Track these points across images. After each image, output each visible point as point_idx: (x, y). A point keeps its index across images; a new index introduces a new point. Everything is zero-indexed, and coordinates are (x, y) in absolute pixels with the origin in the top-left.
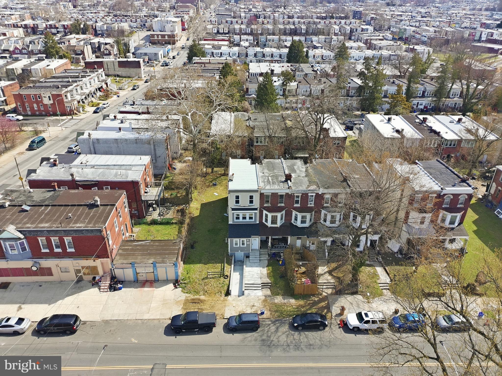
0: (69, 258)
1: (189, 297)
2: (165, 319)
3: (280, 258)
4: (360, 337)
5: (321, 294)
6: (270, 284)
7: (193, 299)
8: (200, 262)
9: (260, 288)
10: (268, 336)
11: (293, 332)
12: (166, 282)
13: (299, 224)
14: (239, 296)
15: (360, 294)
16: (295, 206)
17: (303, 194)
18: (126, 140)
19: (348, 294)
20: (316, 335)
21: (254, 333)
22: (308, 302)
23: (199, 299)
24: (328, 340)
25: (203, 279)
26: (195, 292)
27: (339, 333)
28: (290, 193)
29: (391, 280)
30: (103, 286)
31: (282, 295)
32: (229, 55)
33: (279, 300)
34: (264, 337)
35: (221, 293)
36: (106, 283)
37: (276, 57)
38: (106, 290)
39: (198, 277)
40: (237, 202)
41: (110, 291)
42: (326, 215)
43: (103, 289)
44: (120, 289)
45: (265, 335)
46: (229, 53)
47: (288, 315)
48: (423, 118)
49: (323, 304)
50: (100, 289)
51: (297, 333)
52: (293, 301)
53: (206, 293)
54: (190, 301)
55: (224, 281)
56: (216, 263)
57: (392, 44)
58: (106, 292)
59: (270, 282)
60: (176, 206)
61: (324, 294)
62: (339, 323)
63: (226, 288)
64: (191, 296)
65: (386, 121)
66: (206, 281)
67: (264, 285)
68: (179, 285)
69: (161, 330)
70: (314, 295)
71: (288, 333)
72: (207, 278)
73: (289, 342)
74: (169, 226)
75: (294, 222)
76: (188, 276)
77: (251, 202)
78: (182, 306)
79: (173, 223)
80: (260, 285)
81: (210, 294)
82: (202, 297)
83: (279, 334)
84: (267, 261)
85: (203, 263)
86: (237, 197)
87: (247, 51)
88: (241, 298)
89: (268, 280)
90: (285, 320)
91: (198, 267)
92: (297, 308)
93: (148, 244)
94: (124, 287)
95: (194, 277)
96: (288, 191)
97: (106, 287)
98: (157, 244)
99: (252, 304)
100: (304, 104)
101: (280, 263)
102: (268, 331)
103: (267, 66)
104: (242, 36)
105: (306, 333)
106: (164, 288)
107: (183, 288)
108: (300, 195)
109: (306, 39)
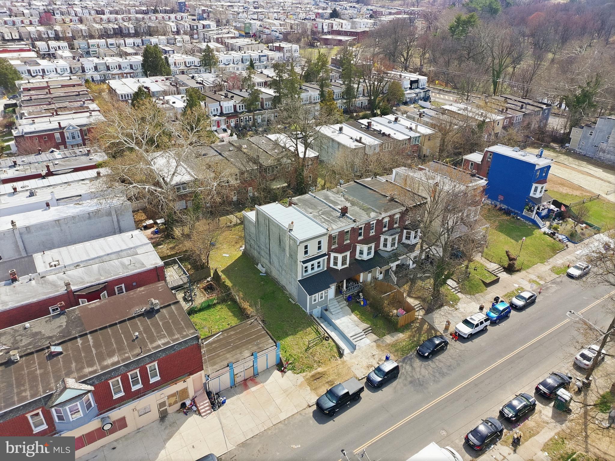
0: (153, 391)
1: (306, 375)
2: (305, 409)
3: (360, 298)
4: (477, 341)
5: (418, 319)
6: (370, 328)
7: (313, 376)
8: (287, 335)
9: (364, 336)
10: (411, 377)
11: (426, 363)
12: (268, 371)
13: (365, 257)
14: (352, 352)
15: (446, 305)
16: (359, 239)
17: (366, 224)
18: (73, 217)
19: (437, 309)
20: (445, 356)
21: (397, 380)
22: (413, 330)
23: (319, 373)
24: (458, 355)
25: (306, 350)
26: (308, 367)
27: (458, 345)
28: (355, 227)
29: (458, 283)
30: (203, 408)
31: (388, 334)
32: (56, 72)
33: (389, 339)
34: (409, 379)
35: (334, 356)
36: (204, 404)
37: (126, 68)
38: (209, 411)
39: (299, 351)
40: (306, 252)
41: (214, 411)
42: (386, 240)
43: (204, 412)
44: (224, 402)
45: (408, 376)
46: (56, 69)
47: (409, 350)
48: (368, 123)
49: (426, 326)
50: (200, 414)
51: (430, 362)
52: (401, 336)
53: (320, 364)
54: (311, 379)
55: (329, 344)
56: (304, 328)
57: (250, 42)
58: (210, 413)
59: (369, 326)
60: (198, 284)
61: (420, 317)
62: (451, 337)
63: (335, 350)
64: (309, 374)
65: (337, 132)
66: (311, 351)
67: (365, 331)
68: (285, 368)
69: (311, 422)
70: (413, 322)
71: (423, 365)
72: (308, 348)
73: (431, 372)
74: (212, 309)
75: (360, 257)
76: (288, 355)
77: (319, 248)
78: (309, 388)
79: (215, 305)
80: (363, 333)
81: (324, 363)
82: (320, 370)
83: (418, 369)
84: (347, 308)
85: (290, 335)
86: (306, 247)
87: (82, 65)
88: (355, 353)
89: (365, 325)
90: (411, 355)
91: (289, 340)
92: (410, 340)
93: (221, 337)
94: (227, 398)
95: (295, 352)
96: (353, 225)
97: (208, 408)
98: (232, 333)
99: (370, 354)
100: (219, 126)
101: (362, 303)
102: (407, 372)
103: (135, 82)
104: (49, 42)
105: (437, 358)
106: (271, 379)
107: (293, 369)
108: (363, 226)
109: (142, 40)
